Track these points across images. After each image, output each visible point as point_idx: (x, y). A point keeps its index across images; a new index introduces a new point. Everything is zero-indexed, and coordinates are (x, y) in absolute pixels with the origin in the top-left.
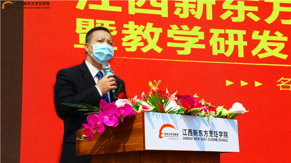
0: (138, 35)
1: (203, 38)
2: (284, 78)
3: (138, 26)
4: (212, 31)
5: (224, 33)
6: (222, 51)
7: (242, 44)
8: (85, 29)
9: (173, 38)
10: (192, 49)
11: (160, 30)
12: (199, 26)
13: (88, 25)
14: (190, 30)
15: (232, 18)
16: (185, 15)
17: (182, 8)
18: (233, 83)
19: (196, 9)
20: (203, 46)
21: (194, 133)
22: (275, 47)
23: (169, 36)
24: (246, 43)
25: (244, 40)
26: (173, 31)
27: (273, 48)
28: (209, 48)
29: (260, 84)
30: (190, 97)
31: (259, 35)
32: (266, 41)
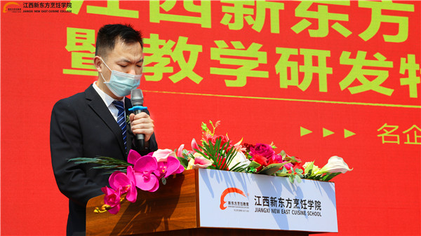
0: (165, 56)
1: (265, 62)
2: (388, 124)
3: (164, 41)
4: (279, 50)
5: (297, 54)
6: (294, 81)
7: (324, 71)
8: (81, 44)
9: (219, 61)
10: (249, 79)
11: (199, 48)
12: (259, 43)
13: (85, 39)
14: (246, 49)
15: (310, 31)
16: (237, 26)
17: (233, 14)
18: (311, 132)
19: (254, 17)
20: (265, 74)
21: (271, 202)
22: (375, 77)
23: (212, 58)
24: (330, 70)
25: (328, 65)
26: (219, 50)
27: (371, 78)
28: (275, 77)
29: (352, 134)
30: (265, 146)
31: (350, 57)
32: (361, 67)
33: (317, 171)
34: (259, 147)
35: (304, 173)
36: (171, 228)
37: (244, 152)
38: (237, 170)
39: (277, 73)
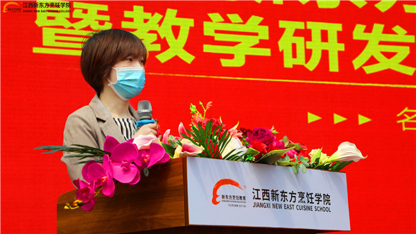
0: (151, 32)
1: (266, 37)
2: (409, 109)
3: (150, 14)
4: (282, 24)
5: (303, 28)
6: (300, 60)
7: (335, 47)
8: (53, 18)
9: (213, 37)
10: (248, 57)
11: (190, 22)
12: (260, 16)
14: (244, 23)
15: (318, 1)
18: (319, 118)
20: (266, 52)
22: (393, 54)
23: (206, 33)
24: (342, 47)
25: (339, 41)
26: (213, 25)
28: (278, 56)
29: (366, 120)
30: (265, 131)
31: (366, 31)
32: (378, 42)
33: (325, 159)
34: (257, 132)
35: (309, 162)
37: (240, 138)
38: (232, 158)
39: (281, 51)
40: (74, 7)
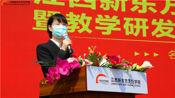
0: (76, 22)
1: (119, 24)
2: (173, 51)
3: (76, 15)
4: (125, 19)
5: (133, 20)
6: (132, 32)
7: (145, 28)
8: (40, 17)
10: (112, 31)
11: (91, 18)
12: (117, 16)
13: (42, 14)
14: (111, 18)
15: (139, 10)
16: (107, 8)
17: (105, 4)
18: (139, 54)
19: (114, 4)
20: (119, 29)
22: (167, 30)
24: (148, 27)
25: (147, 25)
26: (99, 19)
27: (165, 31)
28: (123, 31)
29: (157, 55)
30: (116, 57)
31: (157, 22)
32: (161, 26)
33: (138, 67)
34: (113, 57)
35: (132, 68)
36: (75, 91)
37: (107, 59)
38: (103, 66)
39: (124, 29)
40: (48, 12)
